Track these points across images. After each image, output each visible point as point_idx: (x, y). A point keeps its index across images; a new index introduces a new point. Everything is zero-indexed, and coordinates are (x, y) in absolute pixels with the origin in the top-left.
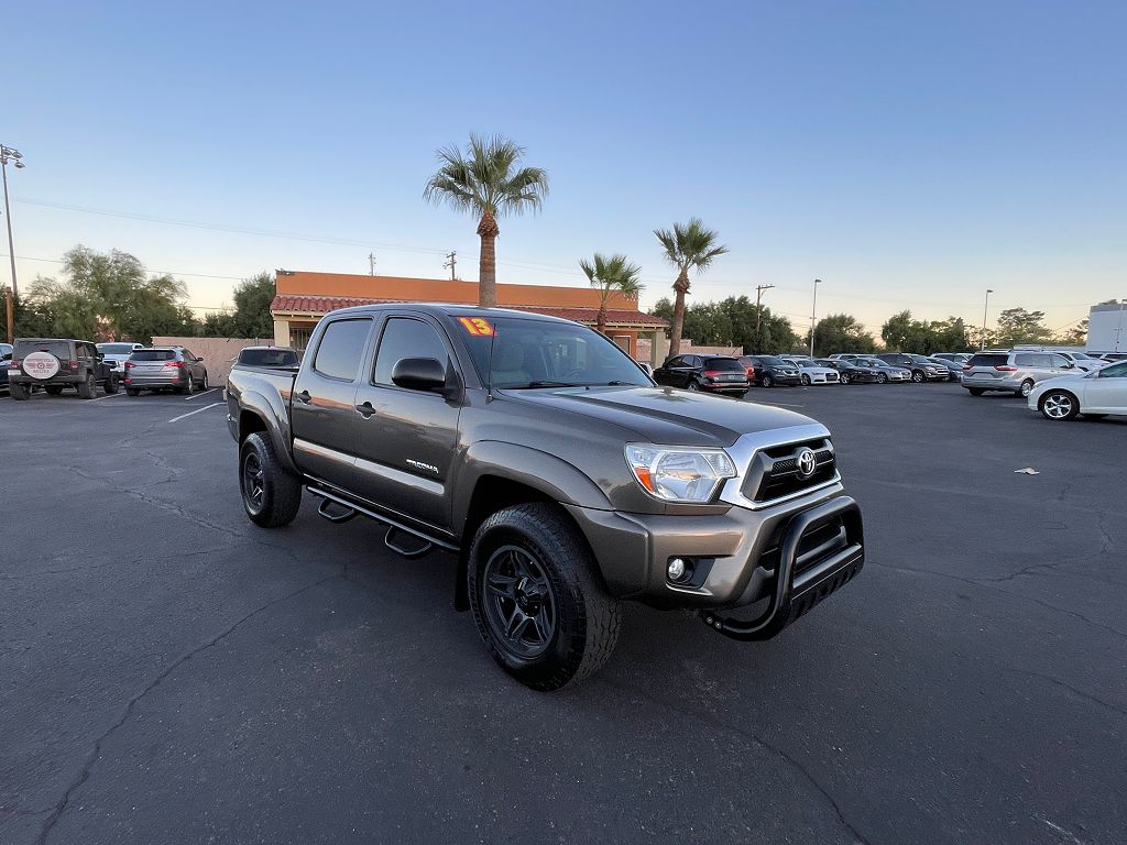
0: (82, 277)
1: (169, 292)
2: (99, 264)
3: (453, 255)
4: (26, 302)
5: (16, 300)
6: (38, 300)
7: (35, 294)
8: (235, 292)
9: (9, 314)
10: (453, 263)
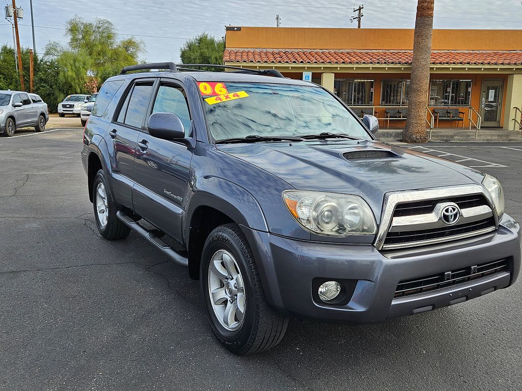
0: (77, 40)
1: (134, 50)
2: (87, 30)
3: (360, 9)
4: (41, 61)
5: (35, 59)
6: (49, 58)
7: (47, 54)
8: (181, 49)
9: (31, 69)
10: (360, 16)
